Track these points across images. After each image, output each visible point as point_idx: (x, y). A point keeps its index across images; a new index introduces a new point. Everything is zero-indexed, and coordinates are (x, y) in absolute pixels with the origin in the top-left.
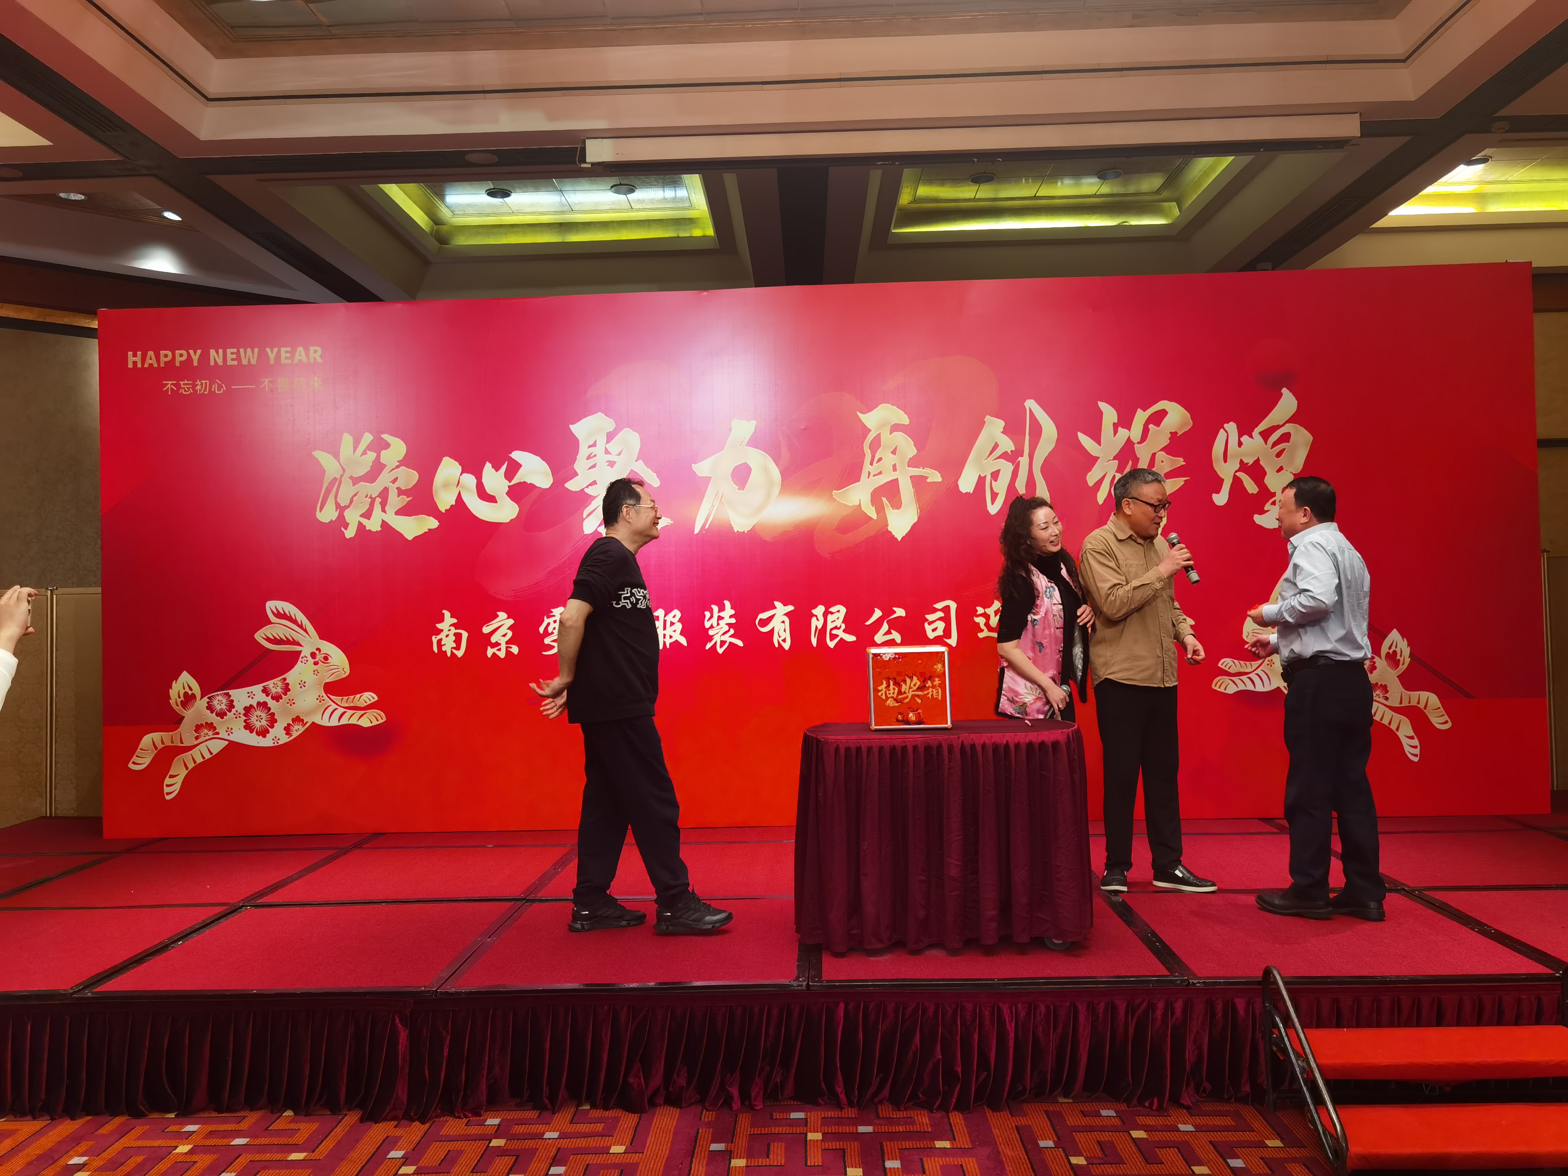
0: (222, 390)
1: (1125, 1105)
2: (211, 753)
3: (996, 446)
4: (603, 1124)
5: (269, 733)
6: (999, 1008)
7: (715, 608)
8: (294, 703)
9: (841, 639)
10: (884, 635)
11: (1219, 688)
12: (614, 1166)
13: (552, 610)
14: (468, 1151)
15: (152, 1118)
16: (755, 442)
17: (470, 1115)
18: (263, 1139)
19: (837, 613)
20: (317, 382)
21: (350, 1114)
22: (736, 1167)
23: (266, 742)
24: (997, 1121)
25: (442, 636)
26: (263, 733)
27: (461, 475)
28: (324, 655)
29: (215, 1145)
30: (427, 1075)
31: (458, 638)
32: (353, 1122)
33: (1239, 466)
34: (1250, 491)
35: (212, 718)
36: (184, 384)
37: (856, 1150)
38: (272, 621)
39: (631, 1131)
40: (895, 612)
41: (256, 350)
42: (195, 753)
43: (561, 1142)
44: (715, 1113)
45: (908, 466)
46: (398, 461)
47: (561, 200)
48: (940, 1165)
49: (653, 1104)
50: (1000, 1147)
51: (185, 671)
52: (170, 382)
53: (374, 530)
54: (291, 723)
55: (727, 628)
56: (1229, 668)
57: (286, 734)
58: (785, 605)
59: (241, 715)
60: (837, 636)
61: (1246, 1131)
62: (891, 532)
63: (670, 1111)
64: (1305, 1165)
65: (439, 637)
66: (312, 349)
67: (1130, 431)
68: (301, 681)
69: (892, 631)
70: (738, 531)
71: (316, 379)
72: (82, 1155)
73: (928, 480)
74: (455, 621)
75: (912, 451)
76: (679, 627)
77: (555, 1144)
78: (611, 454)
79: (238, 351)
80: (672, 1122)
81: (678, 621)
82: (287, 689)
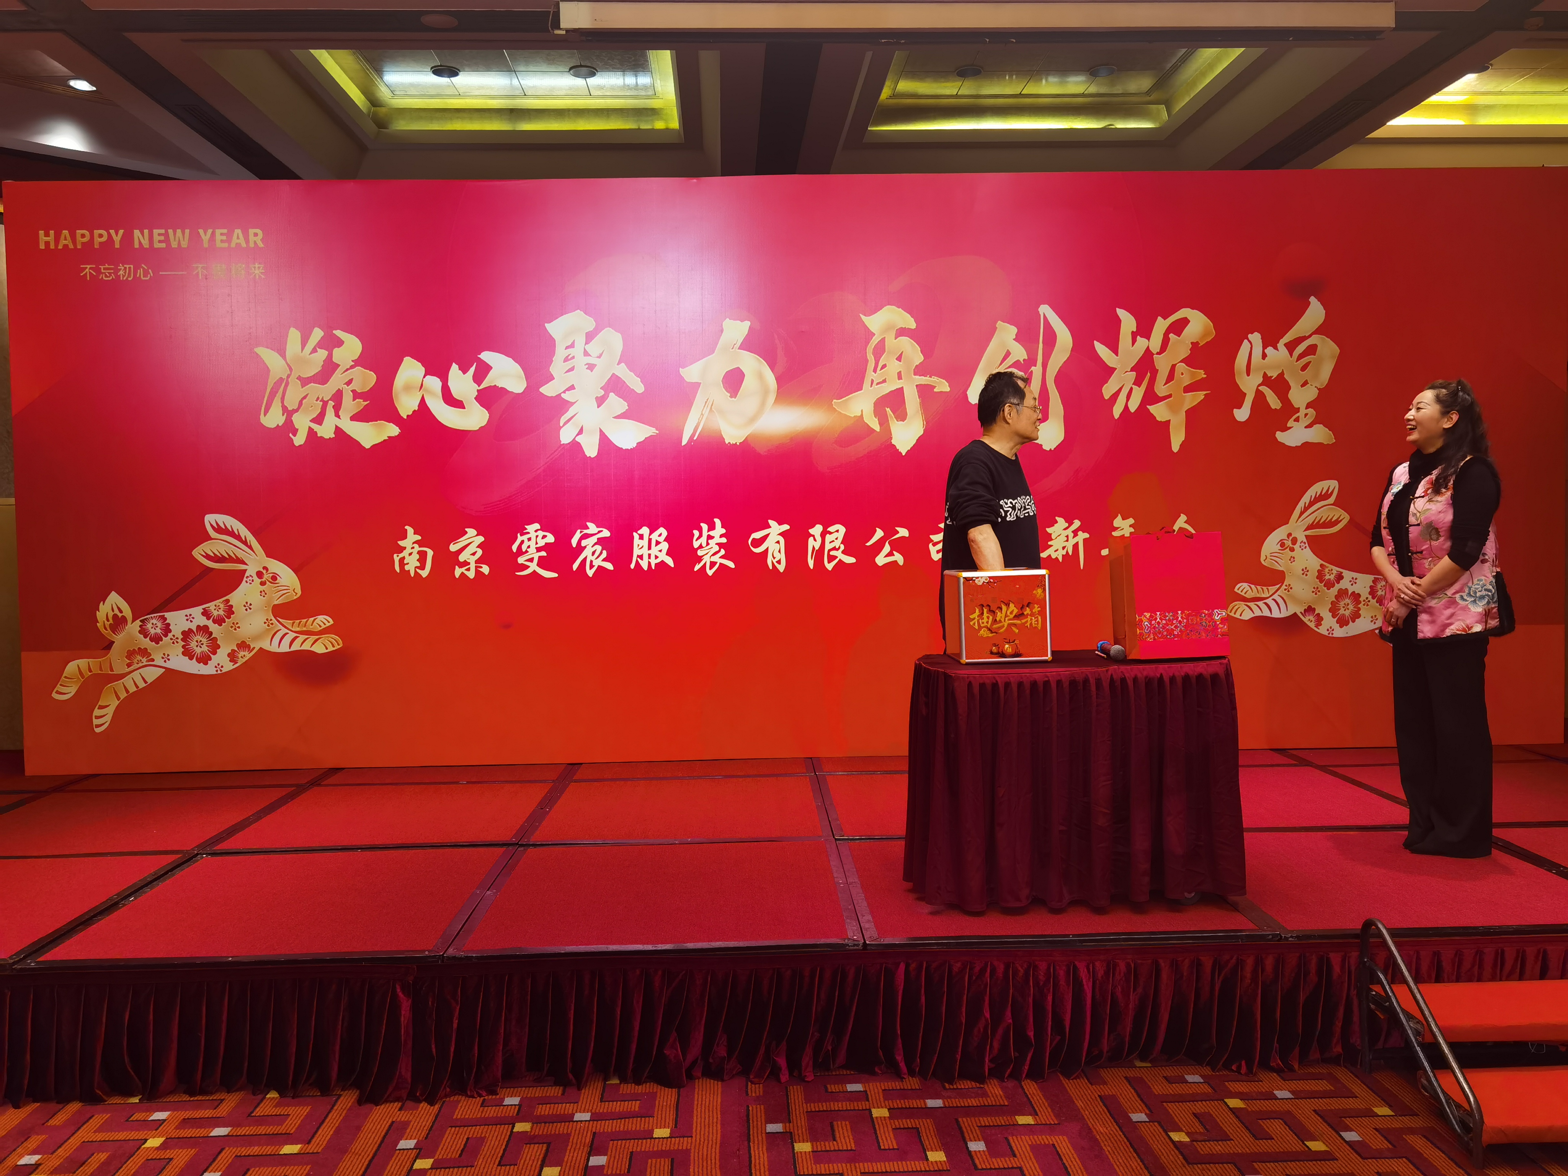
0: (149, 276)
1: (1209, 1069)
2: (145, 682)
3: (1008, 354)
4: (638, 1102)
5: (210, 659)
6: (1075, 967)
7: (705, 527)
8: (239, 627)
9: (840, 560)
10: (885, 557)
11: (1235, 614)
12: (661, 1154)
13: (526, 526)
14: (490, 1138)
15: (112, 1104)
16: (748, 345)
17: (484, 1093)
18: (247, 1128)
19: (836, 533)
20: (258, 270)
21: (344, 1094)
22: (801, 1152)
23: (208, 670)
24: (1077, 1090)
25: (405, 554)
26: (204, 659)
27: (424, 377)
28: (271, 575)
29: (191, 1137)
30: (434, 1050)
31: (423, 556)
32: (350, 1104)
33: (1262, 380)
34: (1273, 407)
35: (146, 643)
36: (105, 269)
37: (932, 1131)
38: (212, 537)
39: (672, 1110)
40: (898, 532)
41: (187, 231)
42: (128, 681)
43: (594, 1125)
44: (761, 1085)
45: (915, 374)
46: (353, 361)
47: (511, 80)
48: (1029, 1145)
49: (690, 1077)
50: (1089, 1122)
51: (113, 593)
52: (89, 266)
53: (327, 437)
54: (236, 649)
55: (717, 548)
56: (1245, 594)
57: (230, 661)
58: (780, 524)
59: (179, 640)
60: (836, 557)
61: (1348, 1098)
62: (895, 446)
63: (710, 1084)
64: (1425, 1137)
65: (401, 555)
66: (252, 231)
67: (1149, 340)
68: (247, 603)
69: (894, 552)
70: (729, 443)
71: (257, 265)
72: (34, 1152)
73: (935, 390)
74: (419, 538)
75: (919, 358)
76: (665, 546)
77: (588, 1127)
78: (590, 356)
79: (167, 232)
80: (715, 1096)
81: (664, 541)
82: (230, 611)
